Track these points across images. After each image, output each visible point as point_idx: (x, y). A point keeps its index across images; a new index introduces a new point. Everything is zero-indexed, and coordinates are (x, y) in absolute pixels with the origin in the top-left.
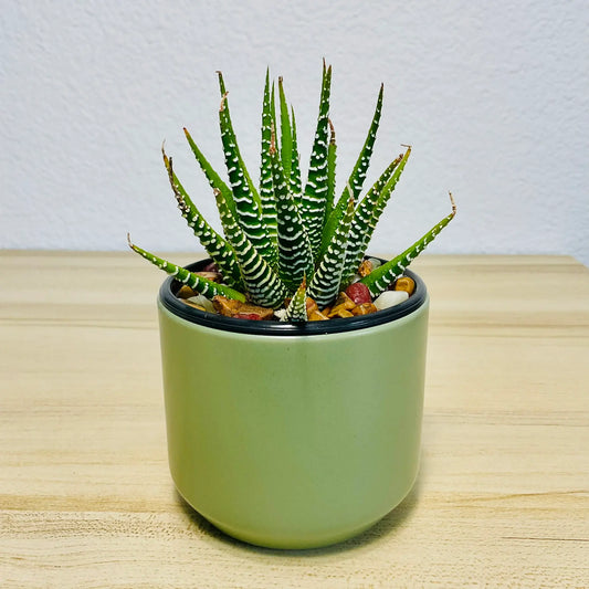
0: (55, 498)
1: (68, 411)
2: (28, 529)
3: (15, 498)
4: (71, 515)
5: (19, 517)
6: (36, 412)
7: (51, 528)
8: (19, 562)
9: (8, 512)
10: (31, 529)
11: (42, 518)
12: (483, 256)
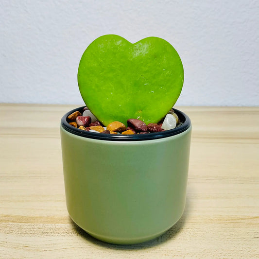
0: (41, 218)
1: (45, 176)
2: (30, 232)
3: (22, 217)
4: (50, 226)
5: (25, 226)
6: (30, 177)
7: (40, 232)
8: (27, 248)
9: (20, 224)
10: (31, 232)
11: (36, 227)
12: (226, 107)
